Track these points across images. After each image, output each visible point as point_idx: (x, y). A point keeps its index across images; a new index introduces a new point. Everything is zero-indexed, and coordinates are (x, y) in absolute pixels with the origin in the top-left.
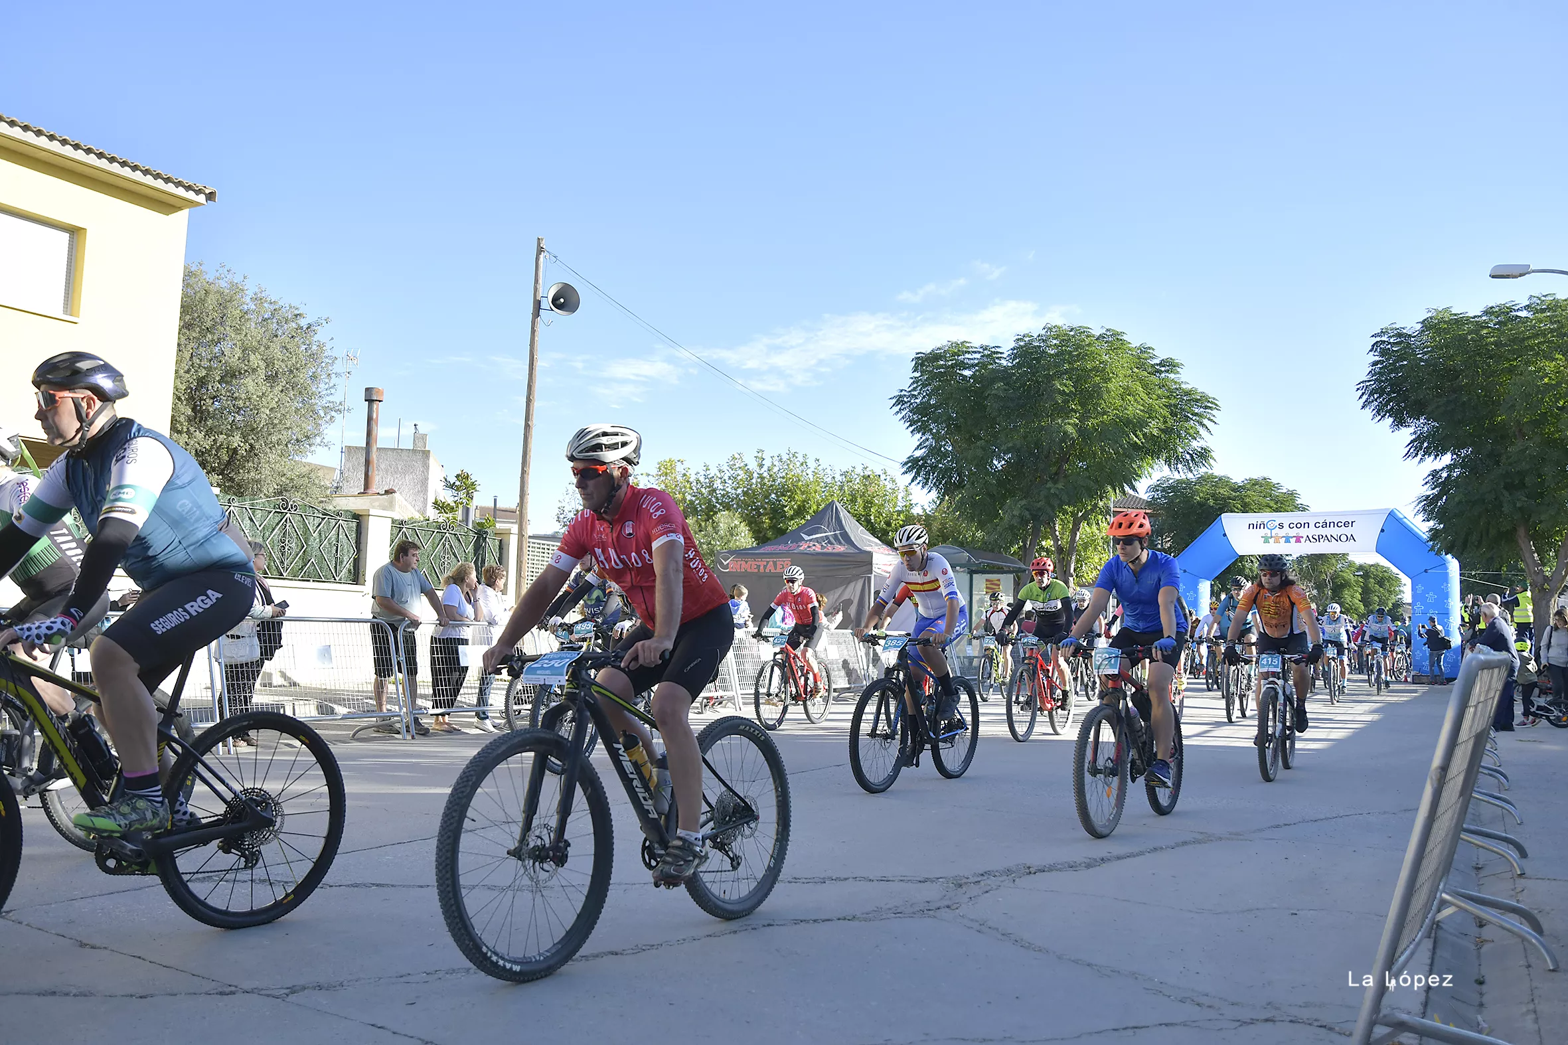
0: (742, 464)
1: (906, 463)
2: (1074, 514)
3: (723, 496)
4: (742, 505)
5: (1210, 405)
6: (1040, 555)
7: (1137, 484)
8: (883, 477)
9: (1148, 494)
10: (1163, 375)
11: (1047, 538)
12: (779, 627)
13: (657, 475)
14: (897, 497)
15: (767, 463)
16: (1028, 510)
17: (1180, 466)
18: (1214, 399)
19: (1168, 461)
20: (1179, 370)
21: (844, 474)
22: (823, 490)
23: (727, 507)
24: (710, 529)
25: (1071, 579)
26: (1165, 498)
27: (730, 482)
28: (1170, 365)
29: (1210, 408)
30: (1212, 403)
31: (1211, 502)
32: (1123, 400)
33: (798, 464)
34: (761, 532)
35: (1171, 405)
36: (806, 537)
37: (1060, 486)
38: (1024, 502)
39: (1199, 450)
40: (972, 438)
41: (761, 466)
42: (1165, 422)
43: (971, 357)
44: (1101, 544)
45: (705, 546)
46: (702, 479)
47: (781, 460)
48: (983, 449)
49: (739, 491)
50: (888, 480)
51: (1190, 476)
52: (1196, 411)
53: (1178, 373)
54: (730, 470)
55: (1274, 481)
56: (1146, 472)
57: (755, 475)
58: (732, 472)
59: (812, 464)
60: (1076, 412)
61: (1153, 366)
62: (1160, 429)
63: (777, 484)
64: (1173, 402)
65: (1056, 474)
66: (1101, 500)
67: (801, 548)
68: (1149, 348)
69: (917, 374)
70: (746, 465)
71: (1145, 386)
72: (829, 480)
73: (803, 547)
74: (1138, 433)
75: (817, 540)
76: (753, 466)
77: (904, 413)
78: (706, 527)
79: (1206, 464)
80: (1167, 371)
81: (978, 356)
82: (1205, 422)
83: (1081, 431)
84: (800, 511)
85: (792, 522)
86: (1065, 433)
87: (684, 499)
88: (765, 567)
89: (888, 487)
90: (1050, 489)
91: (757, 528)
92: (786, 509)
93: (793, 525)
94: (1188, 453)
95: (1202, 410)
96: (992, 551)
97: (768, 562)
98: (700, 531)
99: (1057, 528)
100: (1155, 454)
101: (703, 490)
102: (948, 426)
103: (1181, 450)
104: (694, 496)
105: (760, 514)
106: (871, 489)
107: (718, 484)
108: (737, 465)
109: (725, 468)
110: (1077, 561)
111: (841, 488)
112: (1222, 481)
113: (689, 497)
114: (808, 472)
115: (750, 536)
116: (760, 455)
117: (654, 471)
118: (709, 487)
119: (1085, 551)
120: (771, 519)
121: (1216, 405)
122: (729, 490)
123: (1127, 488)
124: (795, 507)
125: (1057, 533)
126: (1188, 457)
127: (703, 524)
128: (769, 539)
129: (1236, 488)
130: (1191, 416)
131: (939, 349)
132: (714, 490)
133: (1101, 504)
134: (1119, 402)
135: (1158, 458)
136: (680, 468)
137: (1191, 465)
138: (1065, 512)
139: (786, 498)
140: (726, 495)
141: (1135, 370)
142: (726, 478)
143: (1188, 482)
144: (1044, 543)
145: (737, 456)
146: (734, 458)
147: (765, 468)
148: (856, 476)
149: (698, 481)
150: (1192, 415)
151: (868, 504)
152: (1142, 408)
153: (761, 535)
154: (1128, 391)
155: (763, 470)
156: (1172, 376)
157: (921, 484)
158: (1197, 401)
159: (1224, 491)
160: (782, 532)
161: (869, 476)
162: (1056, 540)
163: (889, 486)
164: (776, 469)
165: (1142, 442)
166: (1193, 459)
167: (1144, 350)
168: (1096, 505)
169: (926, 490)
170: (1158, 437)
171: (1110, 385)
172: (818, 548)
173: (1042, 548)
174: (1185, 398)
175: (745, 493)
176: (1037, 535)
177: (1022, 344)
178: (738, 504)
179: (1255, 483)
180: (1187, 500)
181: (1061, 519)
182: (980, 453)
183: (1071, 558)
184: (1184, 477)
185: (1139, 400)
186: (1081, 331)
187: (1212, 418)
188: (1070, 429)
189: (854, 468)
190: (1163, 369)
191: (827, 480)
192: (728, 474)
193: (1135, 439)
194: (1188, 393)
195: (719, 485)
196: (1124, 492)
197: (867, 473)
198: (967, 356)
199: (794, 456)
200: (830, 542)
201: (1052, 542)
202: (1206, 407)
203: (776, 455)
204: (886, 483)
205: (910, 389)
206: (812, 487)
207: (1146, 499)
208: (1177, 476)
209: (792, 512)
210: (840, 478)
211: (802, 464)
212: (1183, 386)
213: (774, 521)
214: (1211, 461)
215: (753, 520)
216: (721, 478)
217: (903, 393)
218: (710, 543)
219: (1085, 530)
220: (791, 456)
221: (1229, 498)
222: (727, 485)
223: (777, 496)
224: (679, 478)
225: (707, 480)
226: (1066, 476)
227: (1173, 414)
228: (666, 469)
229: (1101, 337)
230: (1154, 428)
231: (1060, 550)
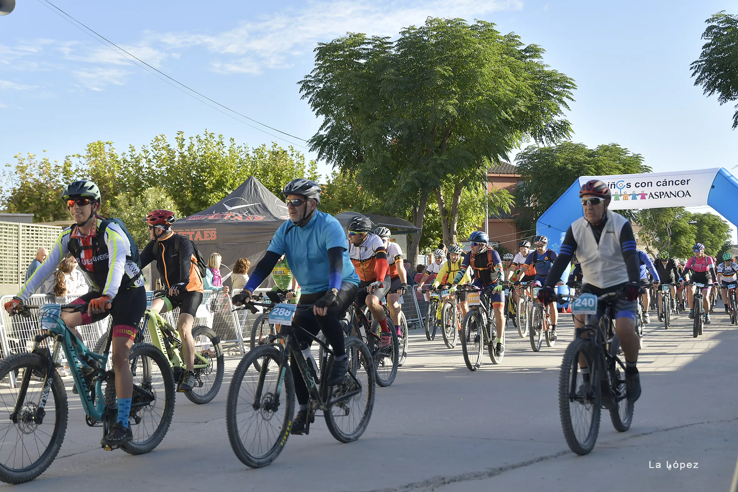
0: (165, 145)
1: (312, 141)
2: (456, 181)
3: (149, 173)
4: (166, 181)
5: (568, 85)
6: (427, 216)
7: (509, 154)
8: (289, 153)
9: (517, 161)
10: (528, 60)
11: (432, 202)
13: (88, 156)
14: (302, 170)
15: (187, 143)
16: (417, 178)
17: (543, 137)
18: (571, 79)
19: (533, 134)
20: (541, 55)
21: (256, 151)
22: (238, 166)
23: (153, 183)
24: (139, 203)
25: (455, 236)
26: (531, 163)
27: (155, 161)
28: (534, 51)
29: (568, 87)
30: (570, 83)
31: (570, 167)
32: (495, 82)
33: (215, 143)
34: (184, 205)
35: (535, 85)
36: (229, 208)
37: (444, 157)
38: (414, 172)
39: (560, 123)
40: (370, 119)
41: (182, 146)
42: (531, 100)
43: (366, 47)
44: (479, 206)
45: (135, 219)
46: (129, 159)
47: (200, 141)
48: (381, 127)
49: (163, 168)
50: (295, 155)
51: (553, 145)
52: (557, 90)
53: (541, 57)
54: (154, 150)
55: (623, 147)
56: (516, 144)
57: (177, 154)
58: (156, 152)
59: (227, 143)
60: (455, 94)
61: (519, 52)
62: (528, 107)
63: (197, 161)
64: (536, 82)
65: (440, 147)
66: (479, 169)
67: (225, 218)
68: (516, 36)
69: (321, 62)
70: (169, 146)
71: (513, 70)
72: (243, 157)
73: (227, 216)
74: (508, 110)
75: (239, 211)
76: (174, 146)
77: (310, 96)
78: (136, 201)
79: (565, 135)
80: (530, 56)
81: (370, 46)
82: (565, 99)
83: (460, 109)
84: (219, 185)
85: (212, 195)
86: (447, 112)
87: (113, 177)
88: (194, 236)
89: (295, 162)
90: (436, 160)
91: (181, 201)
92: (206, 184)
93: (214, 199)
94: (550, 126)
95: (561, 89)
96: (388, 215)
97: (196, 232)
98: (130, 205)
99: (441, 194)
100: (523, 128)
101: (130, 169)
102: (347, 109)
103: (545, 124)
104: (122, 174)
105: (183, 189)
106: (281, 163)
107: (143, 163)
108: (161, 146)
109: (150, 148)
110: (460, 220)
111: (254, 165)
112: (579, 148)
113: (117, 175)
114: (224, 150)
115: (176, 208)
116: (180, 136)
117: (84, 153)
118: (136, 165)
119: (466, 213)
120: (193, 192)
121: (573, 84)
122: (154, 168)
123: (501, 159)
124: (214, 181)
125: (442, 198)
126: (550, 129)
127: (133, 199)
128: (191, 210)
129: (591, 154)
130: (552, 95)
131: (338, 40)
132: (141, 168)
133: (479, 171)
134: (491, 85)
135: (525, 131)
136: (107, 148)
137: (553, 136)
138: (448, 180)
139: (206, 174)
140: (152, 172)
141: (505, 56)
142: (151, 157)
143: (550, 150)
144: (430, 206)
145: (159, 137)
146: (157, 140)
147: (186, 148)
148: (266, 153)
149: (125, 161)
150: (553, 93)
151: (278, 177)
152: (511, 89)
153: (185, 207)
154: (499, 75)
155: (184, 149)
156: (536, 60)
157: (325, 160)
158: (557, 81)
159: (581, 157)
160: (205, 204)
161: (278, 153)
162: (441, 203)
163: (295, 160)
164: (195, 148)
165: (511, 118)
166: (554, 131)
167: (511, 38)
168: (474, 173)
169: (330, 165)
170: (525, 113)
171: (484, 70)
172: (240, 218)
173: (429, 210)
174: (547, 79)
175: (168, 171)
176: (425, 200)
177: (407, 35)
178: (162, 181)
179: (605, 149)
180: (550, 165)
181: (445, 186)
182: (378, 131)
183: (454, 219)
184: (546, 145)
185: (509, 82)
186: (458, 23)
187: (570, 96)
188: (451, 109)
189: (264, 145)
190: (528, 54)
191: (242, 157)
192: (152, 154)
193: (506, 116)
194: (549, 75)
195: (144, 163)
196: (498, 161)
197: (276, 149)
198: (363, 46)
199: (211, 136)
200: (250, 213)
201: (437, 205)
202: (565, 87)
203: (195, 136)
204: (293, 158)
205: (313, 75)
206: (229, 163)
207: (515, 165)
208: (541, 146)
209: (211, 186)
210: (253, 155)
211: (218, 144)
212: (546, 69)
213: (196, 194)
214: (571, 133)
215: (177, 194)
216: (146, 158)
217: (309, 79)
218: (140, 216)
219: (465, 193)
220: (208, 136)
221: (585, 162)
222: (151, 163)
223: (198, 171)
224: (108, 159)
225: (133, 160)
226: (448, 149)
227: (537, 93)
228: (95, 150)
229: (474, 28)
230: (522, 105)
231: (445, 212)
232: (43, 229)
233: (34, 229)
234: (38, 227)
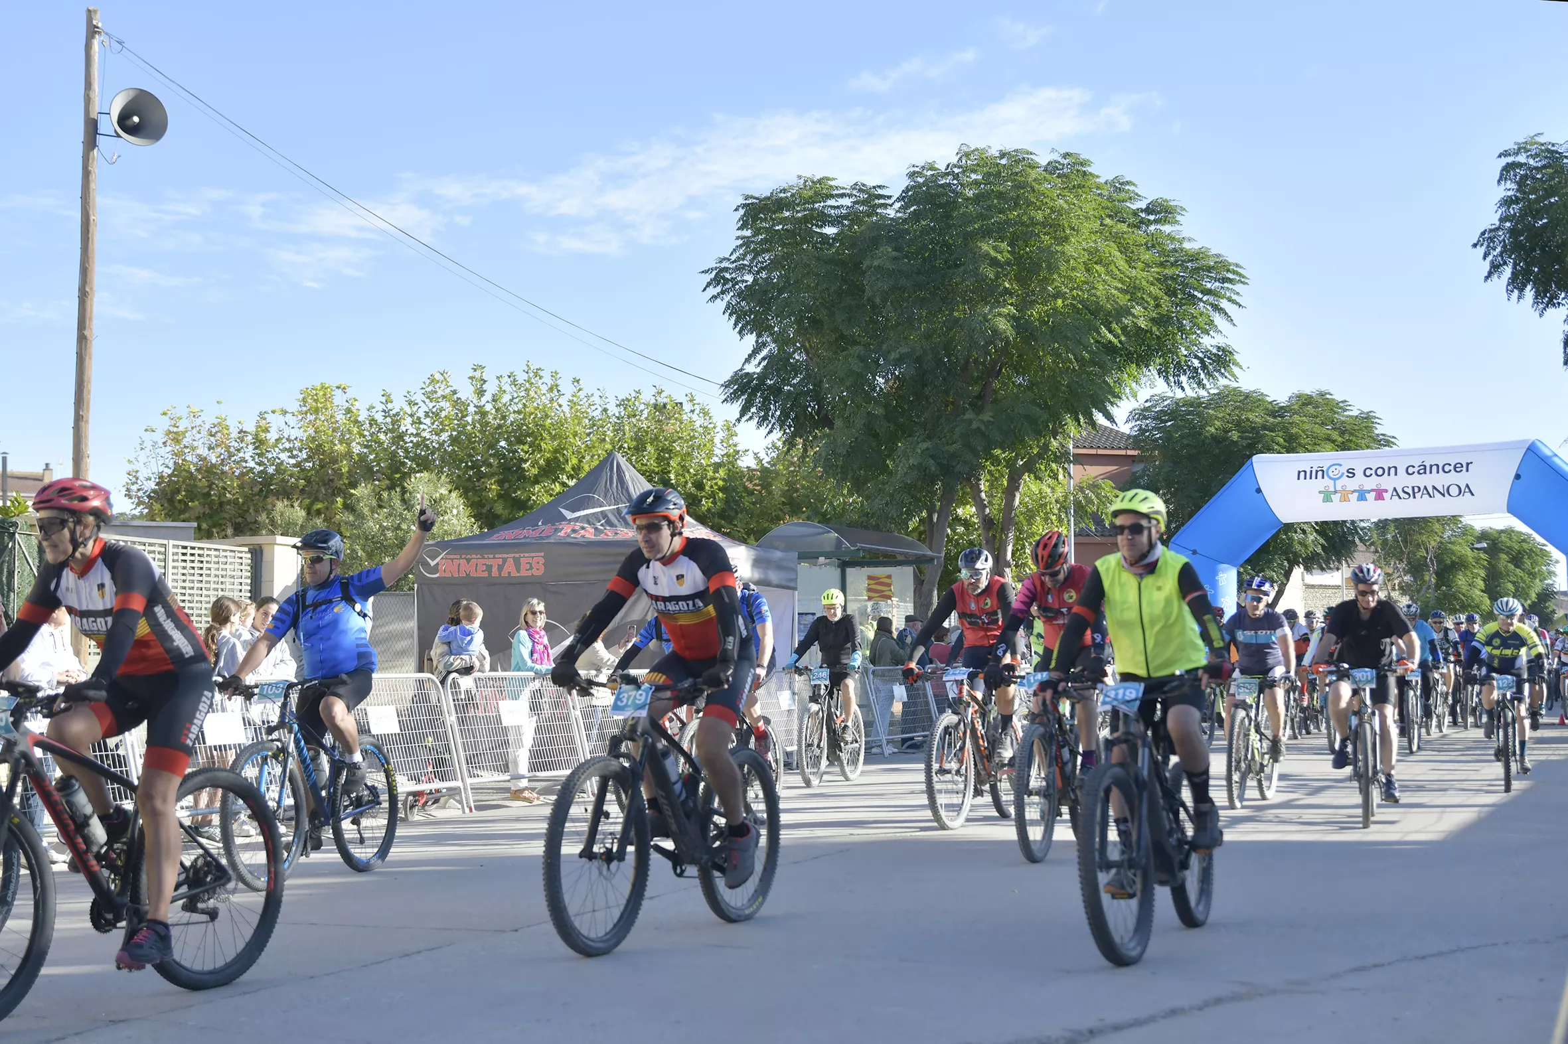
0: (448, 391)
1: (729, 385)
2: (1010, 464)
3: (417, 445)
4: (450, 460)
5: (1230, 276)
6: (954, 530)
7: (1114, 410)
8: (687, 407)
9: (1130, 425)
10: (1152, 228)
11: (964, 503)
12: (531, 669)
13: (301, 413)
14: (712, 440)
15: (491, 388)
16: (931, 456)
17: (1183, 379)
18: (1237, 265)
19: (1163, 372)
20: (1179, 218)
21: (623, 403)
22: (588, 431)
23: (424, 464)
24: (397, 503)
25: (1008, 570)
26: (1158, 429)
27: (428, 421)
28: (1162, 211)
29: (1230, 281)
30: (1234, 272)
31: (1235, 435)
32: (1088, 270)
33: (544, 389)
34: (483, 506)
35: (1166, 278)
36: (569, 515)
37: (986, 416)
38: (927, 445)
39: (1215, 351)
40: (842, 342)
41: (481, 393)
42: (1158, 306)
43: (836, 204)
44: (1056, 511)
45: (389, 534)
46: (379, 417)
47: (514, 383)
48: (862, 359)
49: (444, 436)
50: (697, 411)
51: (1203, 393)
52: (1209, 285)
53: (1177, 222)
54: (427, 401)
55: (1338, 397)
56: (1127, 390)
57: (471, 409)
58: (431, 405)
59: (567, 388)
60: (1011, 294)
61: (1135, 213)
62: (1153, 320)
63: (509, 422)
64: (1169, 272)
65: (980, 397)
66: (1055, 439)
67: (562, 534)
68: (1128, 183)
69: (748, 233)
70: (454, 392)
71: (1124, 249)
72: (597, 414)
73: (565, 530)
74: (1114, 325)
75: (588, 519)
76: (466, 392)
77: (727, 298)
78: (391, 499)
79: (1226, 374)
80: (1156, 222)
81: (847, 202)
82: (1224, 304)
83: (1018, 322)
84: (551, 469)
85: (537, 488)
86: (995, 332)
87: (349, 454)
88: (500, 568)
89: (698, 424)
90: (970, 422)
91: (477, 499)
92: (526, 466)
93: (541, 495)
94: (1196, 357)
95: (1217, 284)
96: (877, 528)
97: (505, 560)
98: (380, 507)
99: (982, 487)
100: (1143, 360)
101: (382, 436)
102: (799, 322)
103: (1185, 353)
104: (366, 447)
105: (480, 476)
106: (671, 427)
107: (407, 425)
108: (440, 393)
109: (419, 397)
110: (1018, 539)
111: (618, 428)
112: (1250, 400)
113: (357, 449)
114: (560, 401)
115: (467, 513)
116: (478, 374)
117: (294, 406)
118: (392, 431)
119: (1030, 524)
120: (500, 483)
121: (1240, 275)
122: (426, 434)
123: (1099, 418)
124: (542, 462)
125: (983, 495)
126: (1196, 363)
127: (385, 495)
128: (497, 517)
129: (1277, 411)
130: (1200, 295)
131: (784, 191)
132: (401, 437)
133: (1054, 444)
134: (1080, 275)
135: (1147, 366)
136: (339, 399)
137: (1202, 376)
138: (996, 461)
139: (526, 448)
140: (422, 444)
141: (1108, 221)
142: (421, 414)
143: (1195, 403)
144: (960, 511)
145: (438, 377)
146: (433, 381)
147: (488, 396)
148: (642, 407)
149: (373, 422)
150: (1202, 292)
151: (664, 454)
152: (1120, 285)
153: (484, 511)
154: (1096, 257)
155: (484, 400)
156: (1167, 229)
157: (756, 420)
158: (1209, 269)
159: (1256, 417)
160: (522, 505)
161: (665, 406)
162: (981, 506)
163: (699, 421)
164: (506, 398)
165: (1120, 342)
166: (1204, 367)
167: (1119, 186)
168: (1046, 447)
169: (764, 430)
170: (1147, 331)
171: (1069, 249)
172: (589, 534)
173: (957, 519)
174: (1189, 264)
175: (454, 440)
176: (950, 498)
177: (921, 180)
178: (442, 460)
179: (1305, 401)
180: (1195, 432)
181: (989, 472)
182: (856, 366)
183: (1007, 537)
184: (1190, 393)
185: (1115, 270)
186: (1019, 158)
187: (1234, 297)
188: (1003, 325)
189: (639, 392)
190: (1152, 217)
191: (595, 414)
192: (424, 408)
193: (1110, 337)
194: (1194, 257)
195: (409, 426)
196: (1093, 424)
197: (662, 400)
198: (831, 202)
199: (536, 374)
200: (609, 523)
201: (974, 509)
202: (1224, 280)
203: (506, 374)
204: (695, 417)
205: (733, 258)
206: (570, 427)
207: (1127, 432)
208: (1179, 394)
209: (535, 471)
210: (616, 411)
211: (551, 390)
212: (1187, 245)
213: (506, 485)
214: (1235, 369)
215: (469, 485)
216: (411, 416)
217: (725, 264)
218: (398, 528)
219: (1029, 486)
220: (531, 375)
221: (1264, 427)
222: (422, 426)
223: (510, 443)
224: (340, 417)
225: (389, 420)
226: (995, 401)
227: (1171, 293)
228: (316, 401)
229: (1051, 168)
230: (1141, 317)
231: (988, 523)
232: (213, 553)
233: (196, 552)
234: (203, 549)
